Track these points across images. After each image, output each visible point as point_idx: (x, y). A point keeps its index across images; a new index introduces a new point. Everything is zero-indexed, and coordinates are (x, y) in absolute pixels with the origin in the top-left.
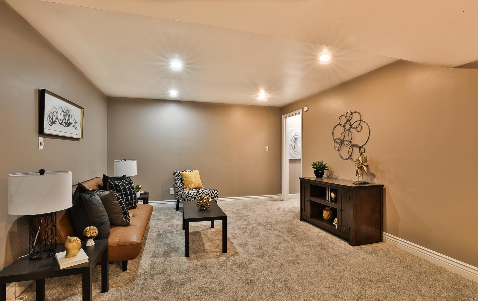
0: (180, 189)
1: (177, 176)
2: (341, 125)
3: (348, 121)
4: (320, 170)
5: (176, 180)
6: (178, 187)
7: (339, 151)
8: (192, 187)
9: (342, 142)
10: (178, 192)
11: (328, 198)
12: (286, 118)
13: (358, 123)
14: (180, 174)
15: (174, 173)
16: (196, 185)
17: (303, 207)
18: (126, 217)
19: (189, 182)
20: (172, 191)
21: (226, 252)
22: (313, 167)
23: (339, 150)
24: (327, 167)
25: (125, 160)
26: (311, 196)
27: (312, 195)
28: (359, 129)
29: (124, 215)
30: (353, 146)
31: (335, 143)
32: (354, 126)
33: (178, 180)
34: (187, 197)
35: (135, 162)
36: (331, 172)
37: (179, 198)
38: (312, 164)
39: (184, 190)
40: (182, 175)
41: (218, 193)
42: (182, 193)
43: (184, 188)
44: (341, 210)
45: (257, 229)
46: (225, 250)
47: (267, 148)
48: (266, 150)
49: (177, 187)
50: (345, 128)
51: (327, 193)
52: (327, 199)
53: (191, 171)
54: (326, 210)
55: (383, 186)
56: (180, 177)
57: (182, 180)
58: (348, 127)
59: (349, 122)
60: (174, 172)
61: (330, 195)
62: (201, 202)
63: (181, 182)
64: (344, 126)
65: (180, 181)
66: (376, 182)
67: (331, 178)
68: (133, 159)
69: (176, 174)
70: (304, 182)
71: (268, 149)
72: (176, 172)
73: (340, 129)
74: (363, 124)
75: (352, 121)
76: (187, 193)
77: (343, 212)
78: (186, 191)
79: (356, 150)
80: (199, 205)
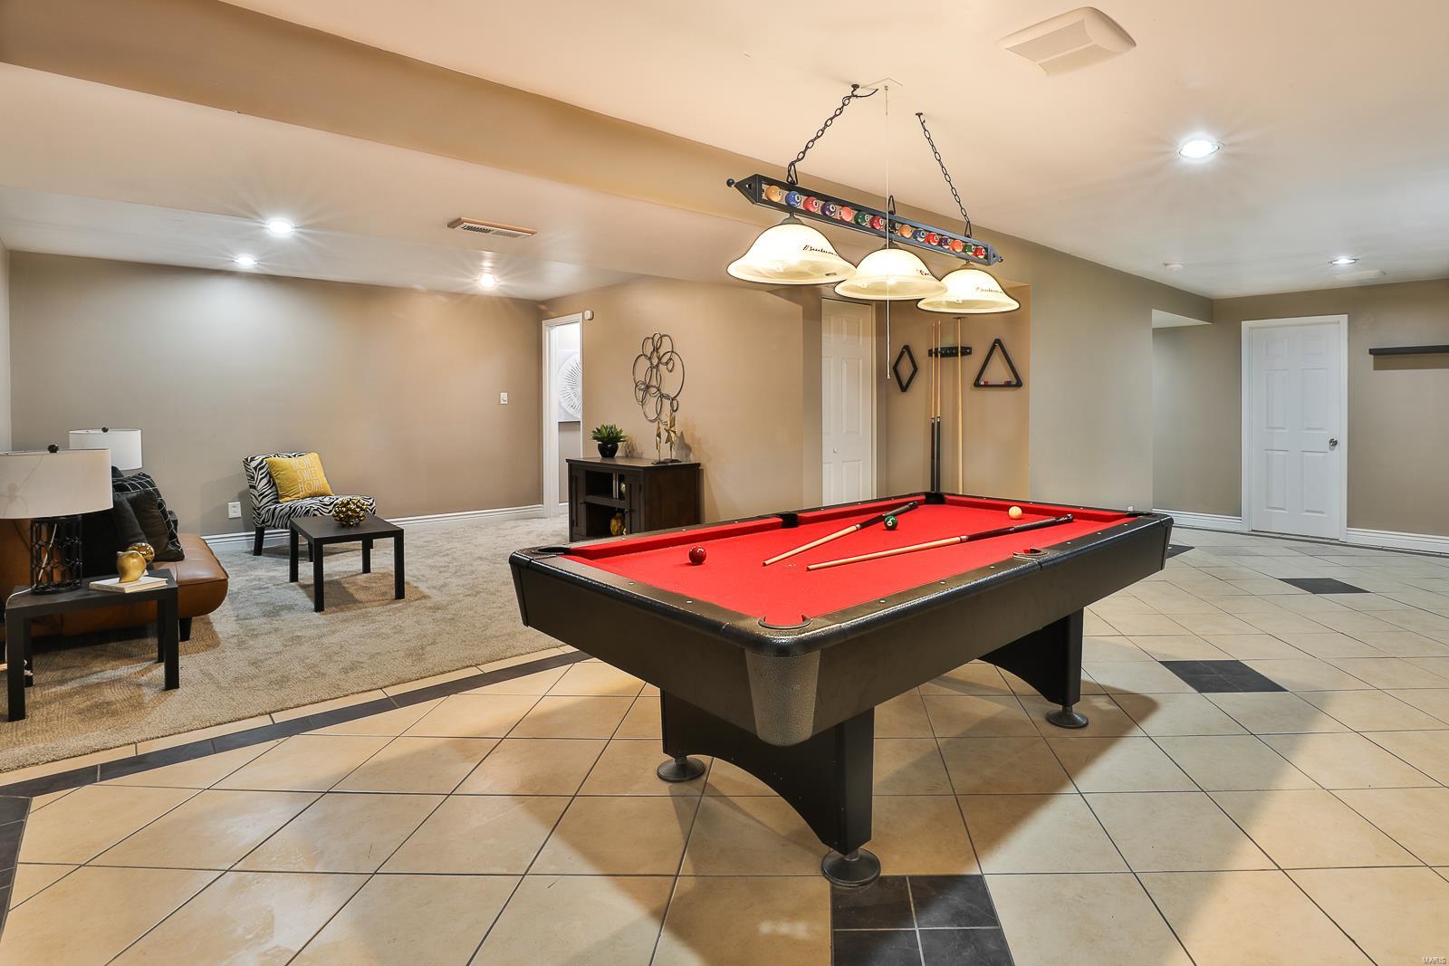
0: (266, 500)
1: (255, 468)
2: (646, 356)
3: (656, 349)
4: (609, 442)
5: (253, 478)
6: (259, 496)
7: (643, 405)
8: (301, 494)
9: (648, 387)
10: (259, 509)
11: (615, 494)
12: (551, 327)
13: (668, 356)
14: (264, 463)
15: (246, 462)
16: (314, 489)
17: (574, 518)
18: (173, 544)
19: (294, 481)
20: (235, 510)
21: (404, 598)
22: (595, 438)
23: (643, 403)
24: (621, 437)
25: (105, 430)
26: (587, 494)
27: (590, 492)
28: (670, 366)
29: (170, 540)
30: (662, 396)
31: (637, 391)
32: (664, 360)
33: (260, 477)
34: (289, 516)
35: (136, 436)
36: (632, 447)
37: (263, 522)
38: (594, 432)
39: (279, 503)
40: (272, 465)
41: (374, 504)
42: (275, 508)
43: (277, 498)
44: (631, 511)
45: (471, 565)
46: (400, 594)
47: (504, 396)
48: (502, 402)
49: (257, 494)
50: (651, 364)
51: (615, 483)
52: (614, 496)
53: (295, 456)
54: (616, 519)
55: (699, 465)
56: (265, 469)
57: (271, 477)
58: (655, 361)
59: (657, 352)
60: (247, 460)
61: (619, 487)
62: (344, 509)
63: (269, 481)
64: (650, 359)
65: (265, 481)
66: (693, 459)
67: (632, 457)
68: (128, 426)
69: (254, 464)
70: (574, 466)
71: (506, 398)
72: (252, 459)
73: (644, 364)
74: (675, 357)
75: (662, 351)
76: (291, 508)
77: (633, 514)
78: (286, 503)
79: (667, 403)
80: (340, 518)
